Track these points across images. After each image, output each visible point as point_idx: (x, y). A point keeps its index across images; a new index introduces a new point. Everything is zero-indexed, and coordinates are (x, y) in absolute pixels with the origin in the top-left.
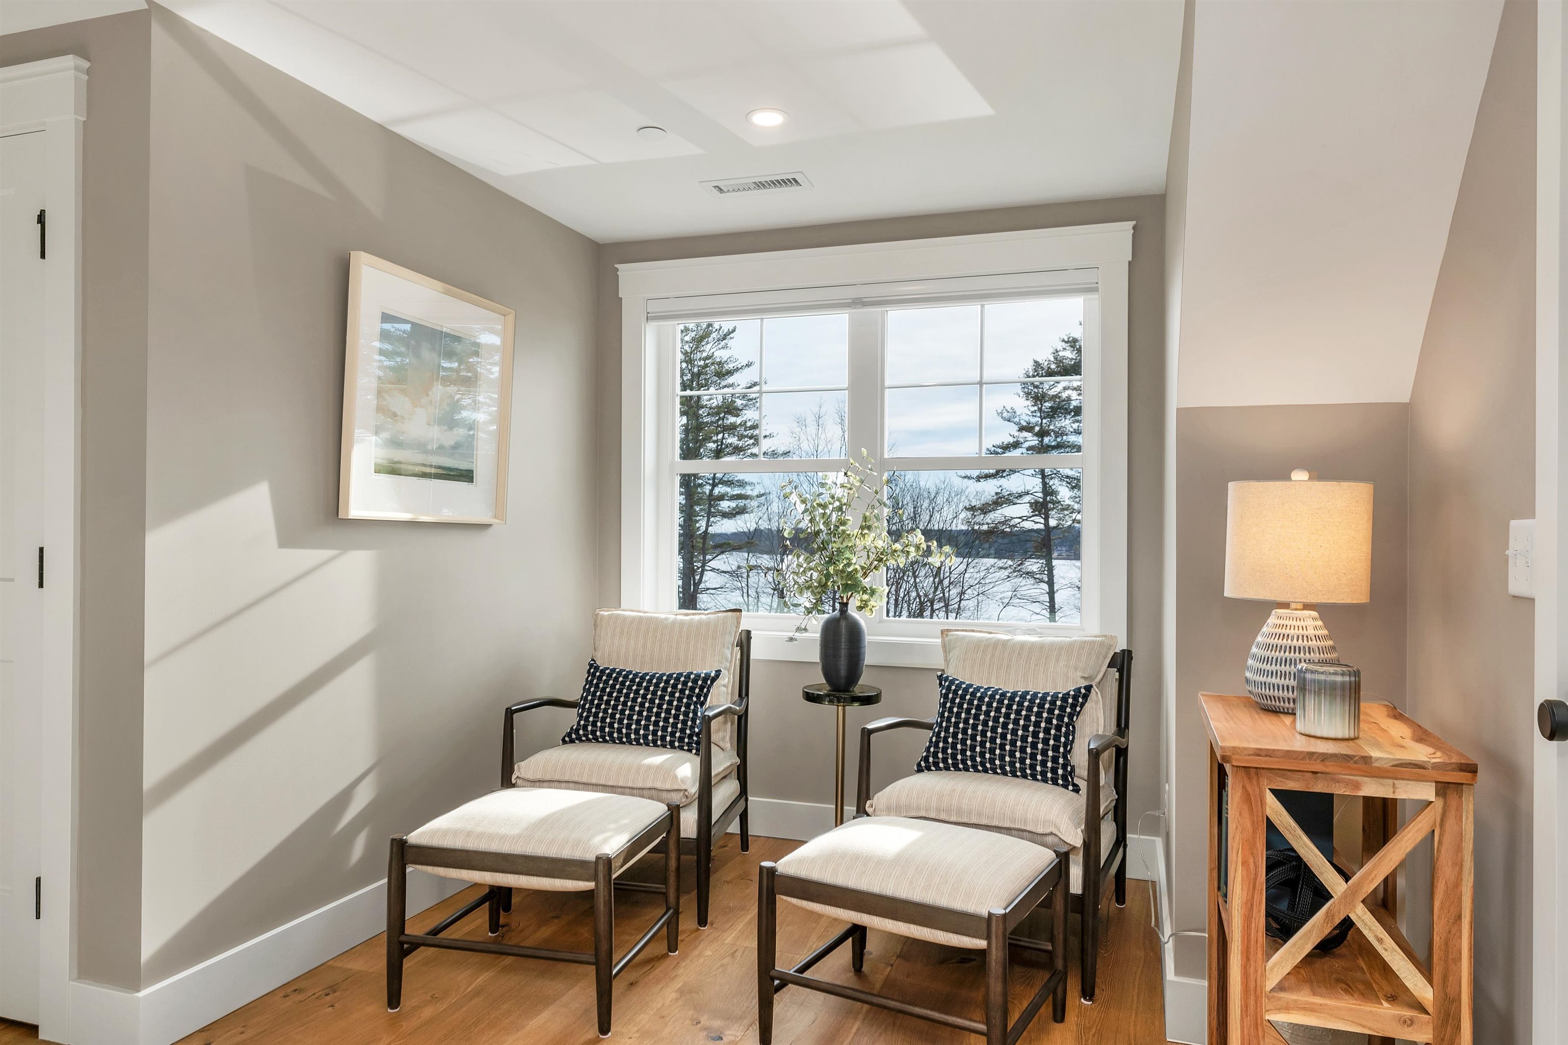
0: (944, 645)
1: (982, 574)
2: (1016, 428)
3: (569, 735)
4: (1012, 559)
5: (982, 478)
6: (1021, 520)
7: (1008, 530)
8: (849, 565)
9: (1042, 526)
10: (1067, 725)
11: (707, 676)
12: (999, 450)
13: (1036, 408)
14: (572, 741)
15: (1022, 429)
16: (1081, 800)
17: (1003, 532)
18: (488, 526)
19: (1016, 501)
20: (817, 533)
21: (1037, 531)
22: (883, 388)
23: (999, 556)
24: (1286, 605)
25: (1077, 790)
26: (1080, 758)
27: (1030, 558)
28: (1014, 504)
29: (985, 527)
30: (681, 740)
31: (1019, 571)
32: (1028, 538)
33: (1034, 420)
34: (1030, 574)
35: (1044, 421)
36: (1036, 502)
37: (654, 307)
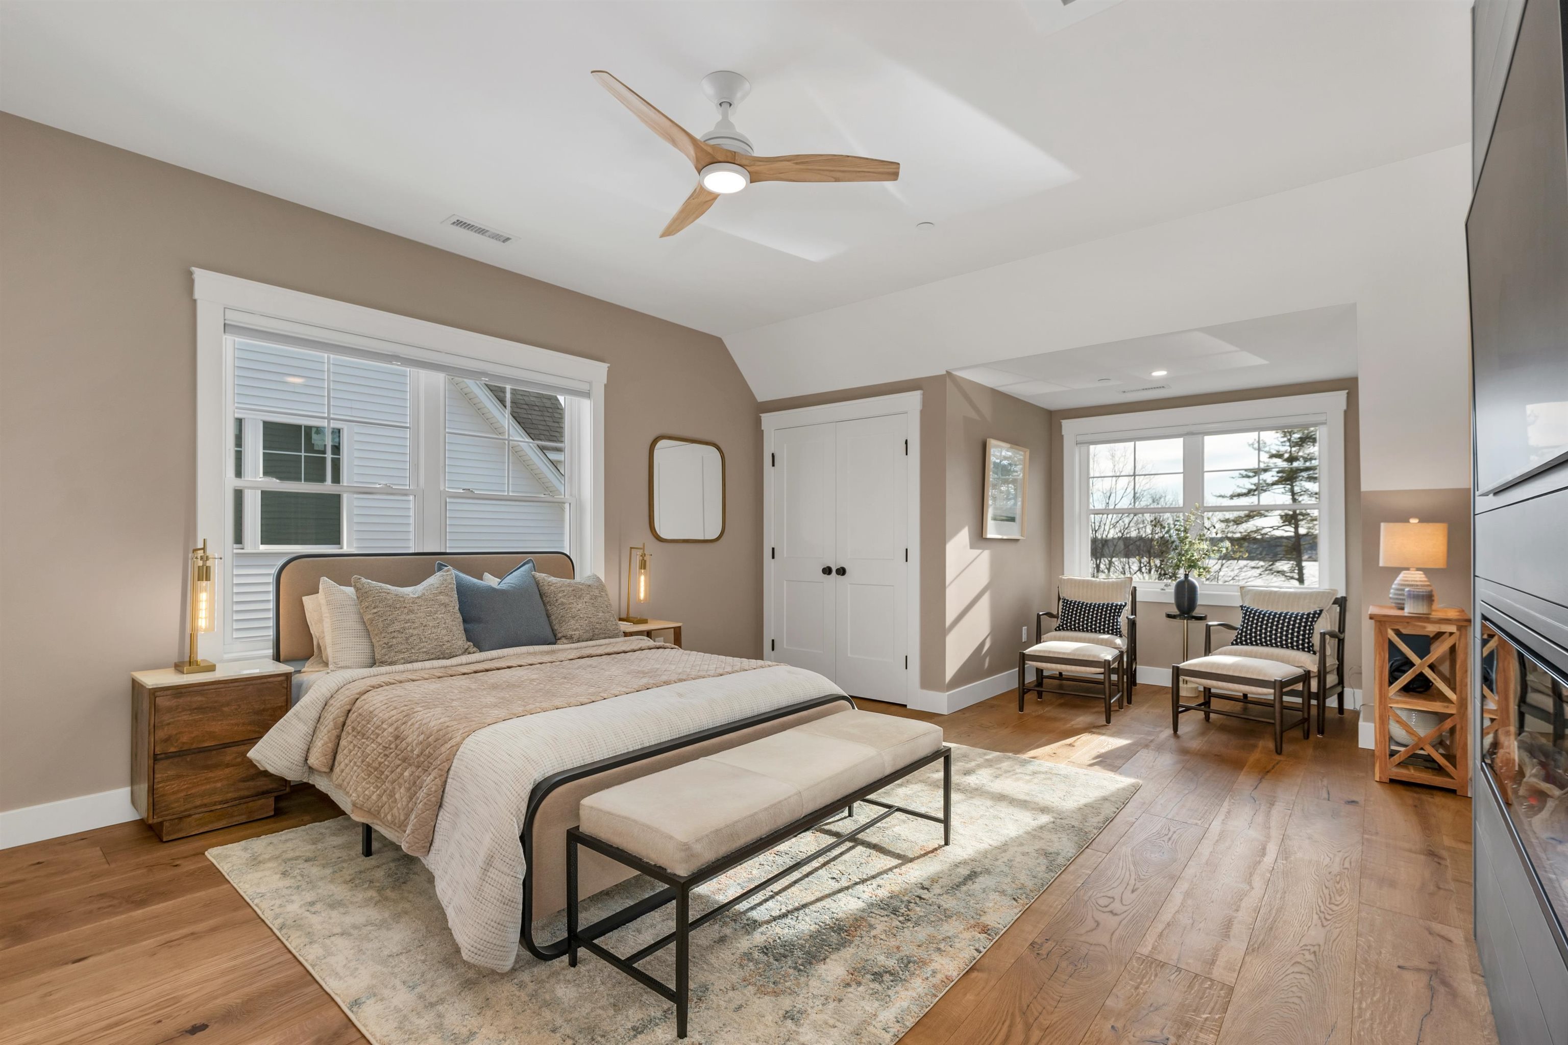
0: (1242, 594)
1: (1236, 572)
2: (1267, 455)
3: (1059, 627)
4: (1264, 560)
5: (1235, 496)
6: (1271, 529)
7: (1259, 537)
8: (1193, 556)
9: (1292, 534)
10: (1310, 626)
11: (1121, 605)
12: (1251, 474)
13: (1285, 439)
14: (1060, 630)
15: (1272, 456)
16: (1317, 657)
17: (1255, 539)
18: (1017, 540)
19: (1266, 514)
20: (1173, 542)
21: (1288, 538)
22: (1203, 472)
23: (1251, 558)
24: (1408, 569)
25: (1315, 653)
26: (1316, 640)
27: (1281, 560)
28: (1265, 516)
29: (1238, 535)
30: (1112, 630)
31: (1271, 570)
32: (1278, 544)
33: (1283, 449)
34: (1282, 573)
35: (1294, 449)
36: (1286, 515)
37: (1080, 439)
